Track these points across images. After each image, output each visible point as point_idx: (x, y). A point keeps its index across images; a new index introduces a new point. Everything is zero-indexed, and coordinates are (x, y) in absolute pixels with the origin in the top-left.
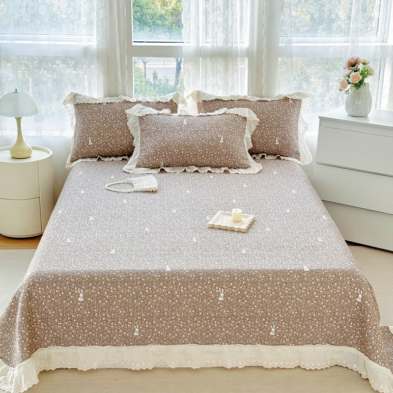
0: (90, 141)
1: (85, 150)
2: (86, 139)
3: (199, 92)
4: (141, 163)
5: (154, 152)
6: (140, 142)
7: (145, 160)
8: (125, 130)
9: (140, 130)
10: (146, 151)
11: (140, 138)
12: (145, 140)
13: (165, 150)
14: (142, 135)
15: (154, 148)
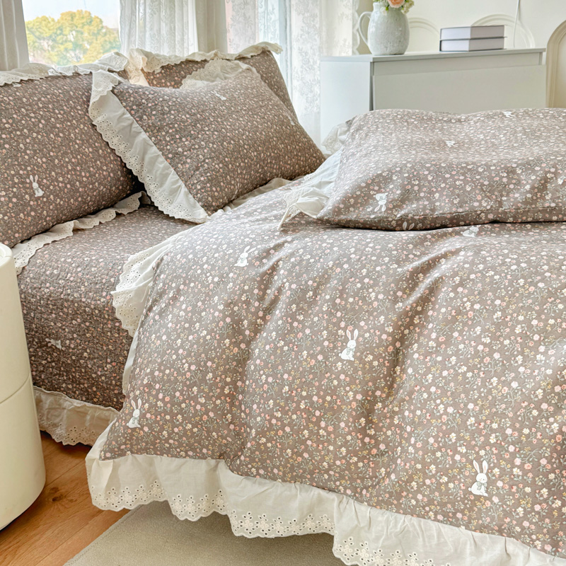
0: (35, 185)
1: (29, 215)
2: (23, 183)
4: (210, 198)
5: (221, 165)
6: (162, 159)
7: (214, 189)
8: (96, 141)
9: (146, 131)
10: (201, 169)
11: (155, 148)
12: (180, 149)
13: (237, 158)
14: (160, 140)
15: (218, 158)
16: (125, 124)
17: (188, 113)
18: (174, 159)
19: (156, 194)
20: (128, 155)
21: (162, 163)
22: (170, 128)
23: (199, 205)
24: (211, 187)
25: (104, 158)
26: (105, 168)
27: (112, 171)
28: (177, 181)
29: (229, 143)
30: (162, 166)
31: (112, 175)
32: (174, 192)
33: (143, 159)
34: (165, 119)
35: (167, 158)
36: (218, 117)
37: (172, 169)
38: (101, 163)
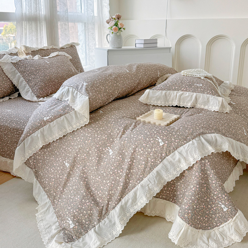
3: (25, 46)
4: (39, 94)
5: (44, 84)
6: (24, 81)
7: (41, 91)
8: (3, 76)
9: (20, 73)
10: (37, 85)
11: (22, 78)
12: (30, 79)
13: (50, 82)
14: (24, 76)
15: (43, 82)
16: (13, 70)
17: (34, 67)
18: (28, 82)
19: (22, 92)
20: (14, 80)
21: (24, 83)
22: (28, 72)
23: (35, 96)
24: (40, 91)
25: (6, 81)
26: (6, 84)
27: (8, 85)
28: (29, 88)
29: (48, 77)
30: (24, 84)
31: (8, 86)
32: (27, 92)
33: (19, 81)
34: (26, 69)
35: (26, 81)
36: (45, 69)
37: (28, 85)
38: (5, 82)
